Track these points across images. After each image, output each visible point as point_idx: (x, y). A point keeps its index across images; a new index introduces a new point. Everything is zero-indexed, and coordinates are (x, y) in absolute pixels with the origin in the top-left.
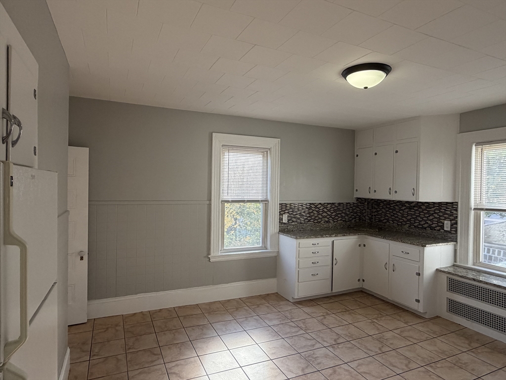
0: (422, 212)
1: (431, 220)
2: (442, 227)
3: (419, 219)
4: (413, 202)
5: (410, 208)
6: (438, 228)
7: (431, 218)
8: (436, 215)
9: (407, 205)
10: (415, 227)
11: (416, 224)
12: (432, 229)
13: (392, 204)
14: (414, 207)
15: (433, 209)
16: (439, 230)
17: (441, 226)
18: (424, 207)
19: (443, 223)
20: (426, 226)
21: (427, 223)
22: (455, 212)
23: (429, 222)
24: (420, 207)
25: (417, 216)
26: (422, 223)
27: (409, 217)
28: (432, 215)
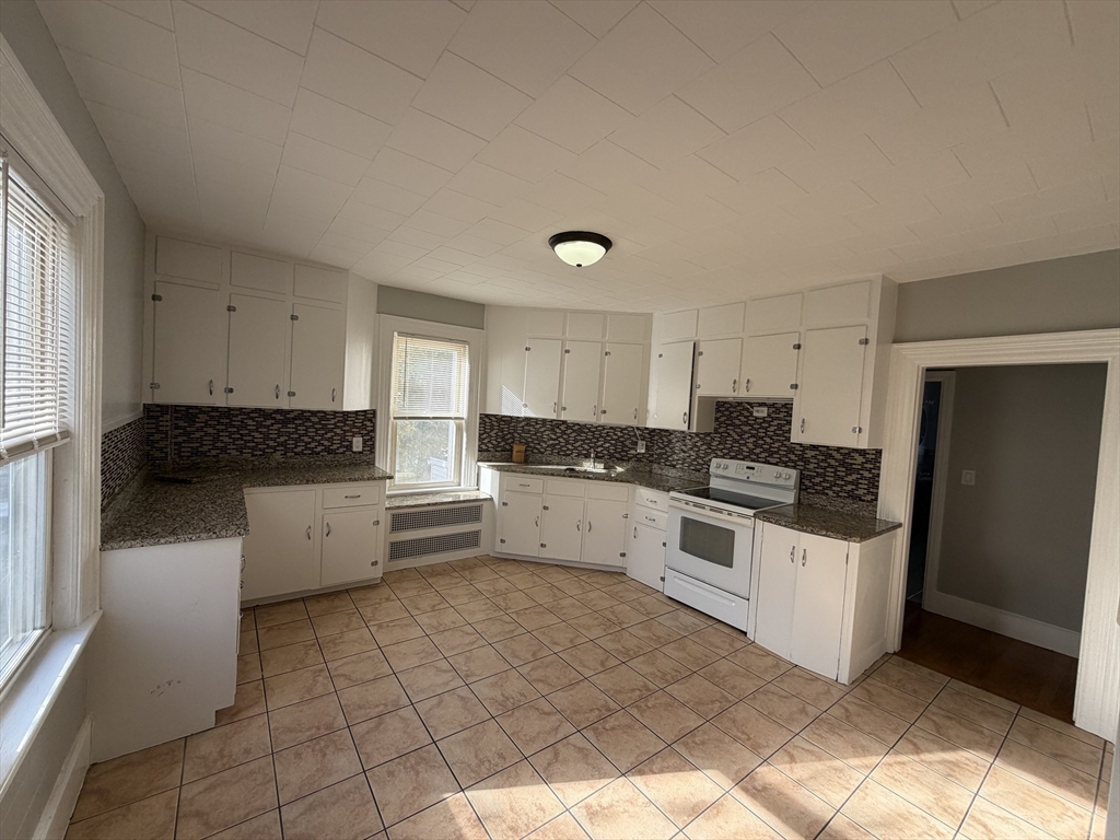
0: (313, 427)
1: (328, 440)
2: (349, 447)
3: (306, 439)
4: (292, 411)
5: (285, 422)
6: (341, 450)
7: (329, 435)
8: (338, 431)
9: (278, 417)
10: (296, 454)
11: (299, 449)
12: (330, 452)
13: (237, 416)
14: (294, 419)
15: (333, 421)
16: (344, 453)
17: (346, 447)
18: (315, 419)
19: (351, 442)
20: (319, 449)
21: (323, 445)
22: (368, 424)
23: (326, 443)
24: (308, 420)
25: (301, 436)
26: (313, 445)
27: (282, 439)
28: (331, 430)
